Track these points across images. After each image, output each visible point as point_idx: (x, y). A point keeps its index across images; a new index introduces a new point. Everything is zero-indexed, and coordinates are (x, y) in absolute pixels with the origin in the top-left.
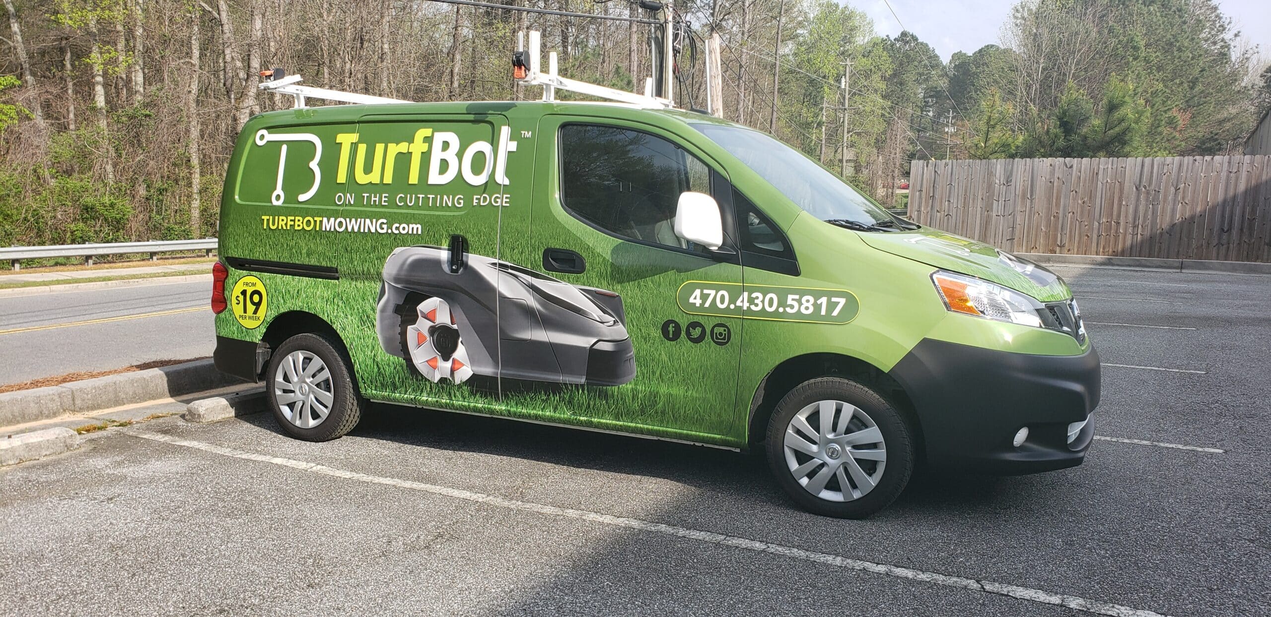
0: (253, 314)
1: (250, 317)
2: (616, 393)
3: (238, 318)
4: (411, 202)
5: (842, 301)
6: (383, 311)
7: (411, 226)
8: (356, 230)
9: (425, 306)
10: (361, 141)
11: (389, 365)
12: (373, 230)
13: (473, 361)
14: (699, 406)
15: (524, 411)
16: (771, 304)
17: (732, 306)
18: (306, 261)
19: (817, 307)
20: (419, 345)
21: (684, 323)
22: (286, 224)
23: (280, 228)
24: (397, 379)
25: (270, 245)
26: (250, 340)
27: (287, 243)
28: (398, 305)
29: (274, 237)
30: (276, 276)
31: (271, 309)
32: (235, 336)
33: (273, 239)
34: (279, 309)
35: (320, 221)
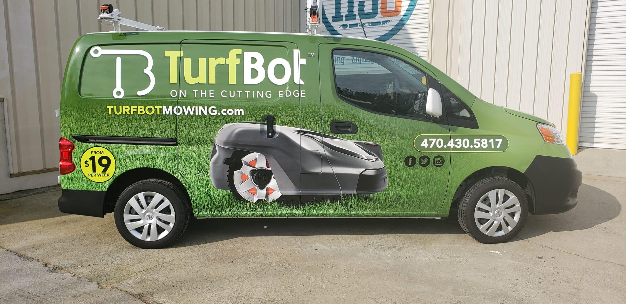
0: (102, 172)
1: (99, 174)
2: (375, 197)
3: (87, 176)
4: (232, 95)
5: (500, 140)
6: (215, 163)
7: (236, 110)
8: (192, 113)
9: (247, 158)
10: (186, 56)
11: (219, 196)
12: (206, 113)
13: (281, 187)
14: (425, 199)
15: (315, 212)
16: (466, 144)
17: (445, 146)
18: (150, 135)
19: (489, 144)
20: (242, 182)
21: (418, 156)
22: (130, 111)
23: (124, 113)
24: (225, 203)
25: (116, 126)
26: (100, 190)
27: (132, 124)
28: (227, 159)
29: (120, 120)
30: (122, 146)
31: (120, 167)
32: (85, 188)
33: (118, 121)
34: (127, 168)
35: (160, 108)
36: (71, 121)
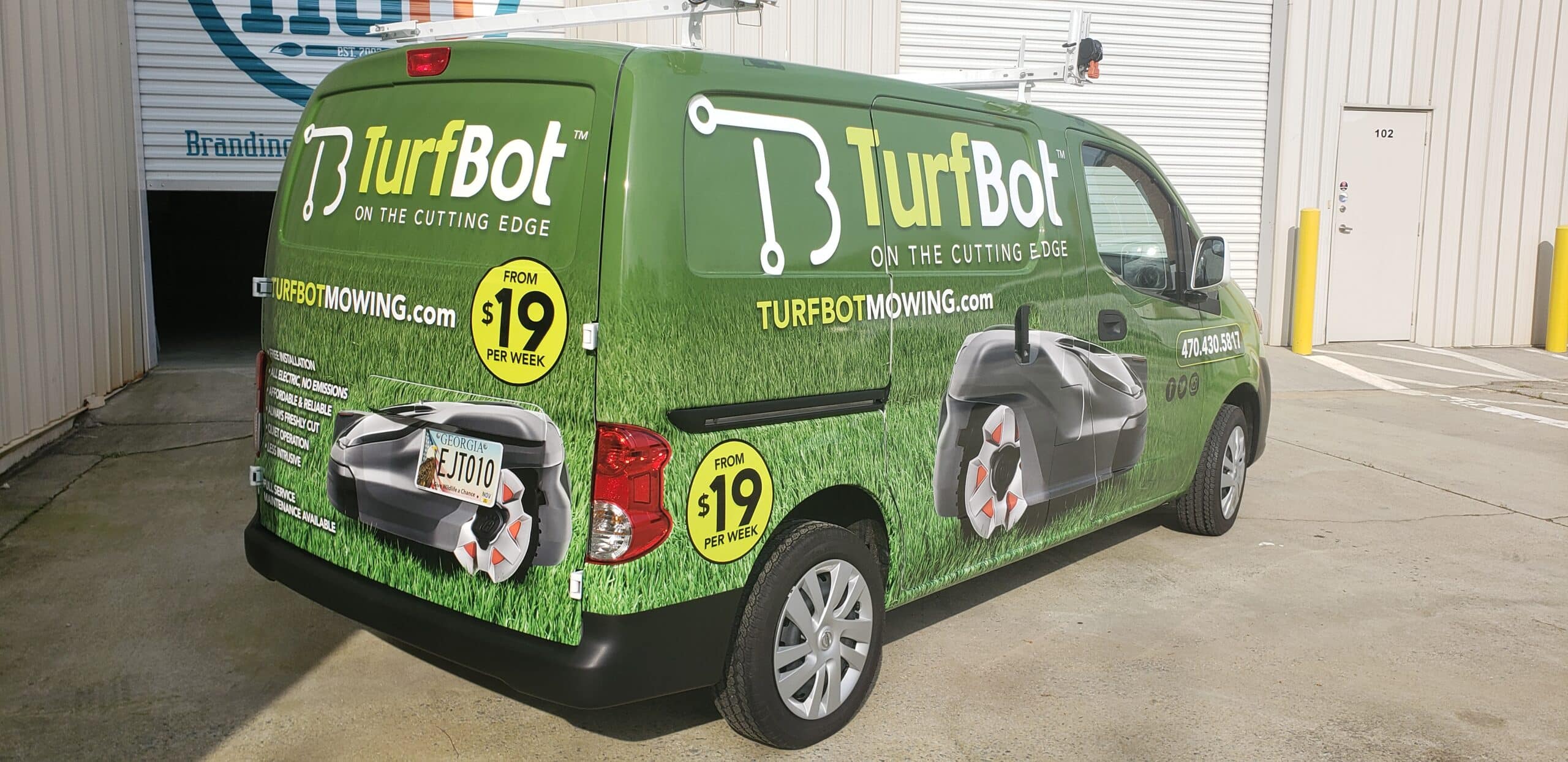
0: (741, 525)
1: (733, 533)
2: (1130, 477)
3: (701, 548)
4: (969, 257)
6: (944, 447)
7: (981, 298)
8: (916, 312)
9: (990, 423)
10: (886, 144)
11: (940, 536)
12: (939, 310)
13: (1026, 489)
14: (1175, 467)
17: (1201, 353)
20: (976, 487)
21: (1178, 379)
22: (806, 315)
23: (795, 324)
24: (944, 556)
25: (776, 364)
26: (730, 588)
27: (810, 355)
28: (962, 430)
29: (785, 346)
30: (782, 428)
31: (783, 499)
32: (689, 596)
33: (782, 349)
34: (798, 496)
35: (862, 301)
36: (667, 360)
